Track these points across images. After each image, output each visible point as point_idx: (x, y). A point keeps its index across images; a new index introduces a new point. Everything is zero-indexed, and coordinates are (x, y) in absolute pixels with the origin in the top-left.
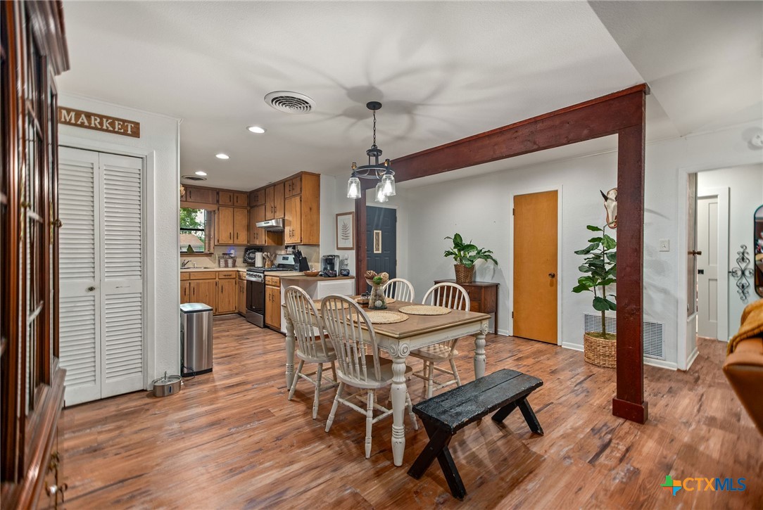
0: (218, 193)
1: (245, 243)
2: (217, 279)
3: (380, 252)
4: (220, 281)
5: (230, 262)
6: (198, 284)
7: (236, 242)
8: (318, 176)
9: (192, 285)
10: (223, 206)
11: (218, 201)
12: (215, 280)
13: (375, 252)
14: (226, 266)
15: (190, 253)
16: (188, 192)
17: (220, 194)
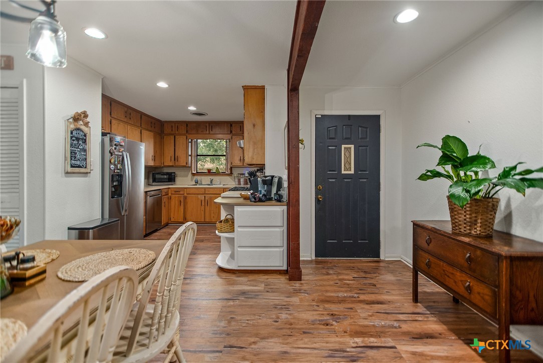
0: (231, 125)
3: (352, 172)
5: (242, 180)
6: (211, 198)
8: (262, 88)
9: (206, 198)
10: (235, 135)
11: (231, 132)
13: (343, 172)
14: (239, 184)
15: (217, 173)
16: (211, 127)
17: (233, 125)
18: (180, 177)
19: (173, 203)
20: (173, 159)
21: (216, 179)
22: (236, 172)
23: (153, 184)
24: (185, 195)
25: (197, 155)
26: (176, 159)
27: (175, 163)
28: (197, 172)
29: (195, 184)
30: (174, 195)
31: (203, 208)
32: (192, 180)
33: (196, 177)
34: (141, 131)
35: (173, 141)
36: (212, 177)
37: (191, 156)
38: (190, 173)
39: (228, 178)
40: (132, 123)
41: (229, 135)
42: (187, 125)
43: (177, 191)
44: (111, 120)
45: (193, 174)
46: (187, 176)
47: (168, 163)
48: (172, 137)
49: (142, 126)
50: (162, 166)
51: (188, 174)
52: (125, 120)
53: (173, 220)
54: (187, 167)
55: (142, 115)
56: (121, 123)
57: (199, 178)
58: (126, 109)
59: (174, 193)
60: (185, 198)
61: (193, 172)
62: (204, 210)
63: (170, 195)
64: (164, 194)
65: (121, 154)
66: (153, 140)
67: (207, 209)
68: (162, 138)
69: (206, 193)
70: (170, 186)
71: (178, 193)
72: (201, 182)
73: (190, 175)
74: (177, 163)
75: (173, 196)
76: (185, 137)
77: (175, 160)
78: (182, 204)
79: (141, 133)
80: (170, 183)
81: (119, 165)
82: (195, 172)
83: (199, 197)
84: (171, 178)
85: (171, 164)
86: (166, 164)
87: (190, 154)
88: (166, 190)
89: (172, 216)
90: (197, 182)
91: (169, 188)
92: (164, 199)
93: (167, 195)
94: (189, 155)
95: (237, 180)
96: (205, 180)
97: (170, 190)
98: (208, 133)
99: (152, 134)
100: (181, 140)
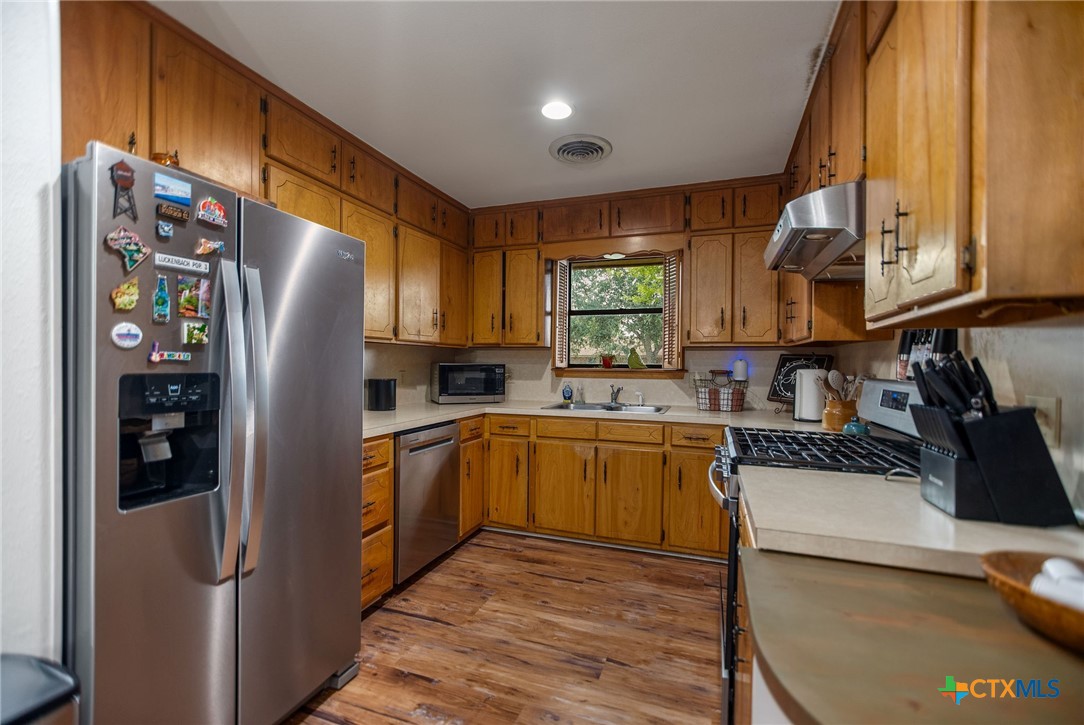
0: (688, 201)
1: (771, 337)
2: (667, 447)
4: (675, 451)
5: (725, 395)
6: (616, 454)
7: (742, 336)
9: (602, 456)
10: (701, 232)
11: (687, 223)
12: (659, 450)
14: (715, 407)
15: (631, 369)
16: (616, 211)
17: (694, 202)
18: (520, 378)
19: (494, 463)
20: (498, 322)
21: (631, 387)
22: (700, 366)
23: (442, 399)
24: (533, 438)
25: (571, 313)
26: (506, 322)
27: (504, 336)
28: (570, 366)
29: (561, 400)
30: (499, 439)
31: (588, 488)
32: (554, 389)
33: (565, 381)
34: (396, 229)
35: (498, 268)
36: (618, 382)
37: (551, 314)
38: (549, 367)
39: (669, 384)
40: (362, 196)
41: (682, 236)
42: (540, 216)
43: (509, 424)
44: (266, 164)
45: (559, 372)
46: (539, 377)
47: (485, 336)
48: (497, 256)
49: (403, 214)
50: (470, 344)
51: (545, 369)
52: (334, 179)
53: (494, 516)
54: (537, 349)
55: (400, 178)
56: (315, 188)
57: (574, 383)
58: (336, 141)
59: (497, 430)
60: (532, 449)
61: (559, 364)
62: (592, 493)
63: (487, 435)
64: (465, 435)
65: (204, 267)
66: (437, 262)
67: (605, 492)
68: (468, 263)
69: (602, 436)
70: (489, 409)
71: (510, 432)
72: (582, 394)
73: (548, 373)
74: (509, 335)
75: (496, 441)
76: (533, 254)
77: (504, 327)
78: (523, 468)
79: (396, 236)
80: (490, 398)
81: (185, 326)
82: (564, 365)
83: (578, 449)
84: (493, 384)
85: (492, 340)
86: (480, 339)
87: (549, 309)
88: (472, 424)
89: (492, 505)
90: (568, 396)
91: (484, 415)
92: (469, 453)
93: (479, 436)
94: (547, 314)
95: (704, 393)
96: (596, 390)
97: (487, 420)
98: (607, 234)
99: (436, 242)
100: (523, 264)
